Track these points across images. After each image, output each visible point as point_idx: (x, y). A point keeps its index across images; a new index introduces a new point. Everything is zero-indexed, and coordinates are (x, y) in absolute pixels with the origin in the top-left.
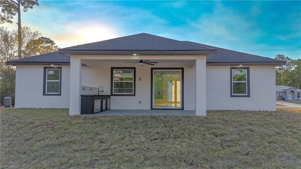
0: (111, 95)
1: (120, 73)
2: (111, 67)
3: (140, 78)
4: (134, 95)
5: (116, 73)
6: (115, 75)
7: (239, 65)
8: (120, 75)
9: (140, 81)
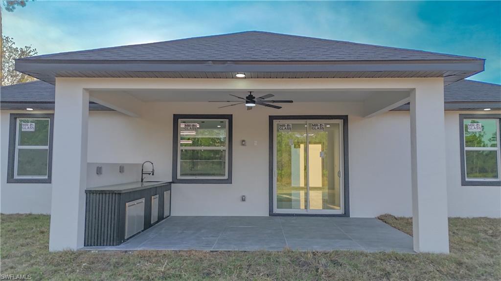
0: (173, 182)
1: (194, 128)
2: (174, 115)
3: (243, 141)
4: (229, 181)
5: (185, 129)
6: (184, 133)
7: (482, 109)
8: (194, 133)
9: (243, 147)
